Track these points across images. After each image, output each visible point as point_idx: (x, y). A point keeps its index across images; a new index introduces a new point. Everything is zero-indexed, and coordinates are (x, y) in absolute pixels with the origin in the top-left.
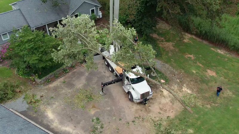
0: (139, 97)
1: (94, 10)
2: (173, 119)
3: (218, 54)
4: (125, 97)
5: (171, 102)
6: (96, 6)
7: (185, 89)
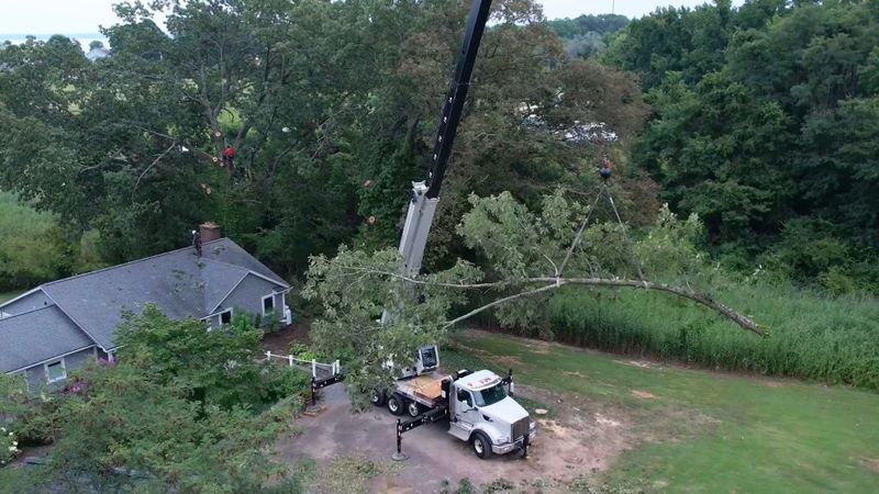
0: (508, 434)
1: (270, 299)
2: (609, 472)
3: (635, 369)
4: (465, 455)
5: (584, 445)
6: (278, 288)
7: (601, 420)
